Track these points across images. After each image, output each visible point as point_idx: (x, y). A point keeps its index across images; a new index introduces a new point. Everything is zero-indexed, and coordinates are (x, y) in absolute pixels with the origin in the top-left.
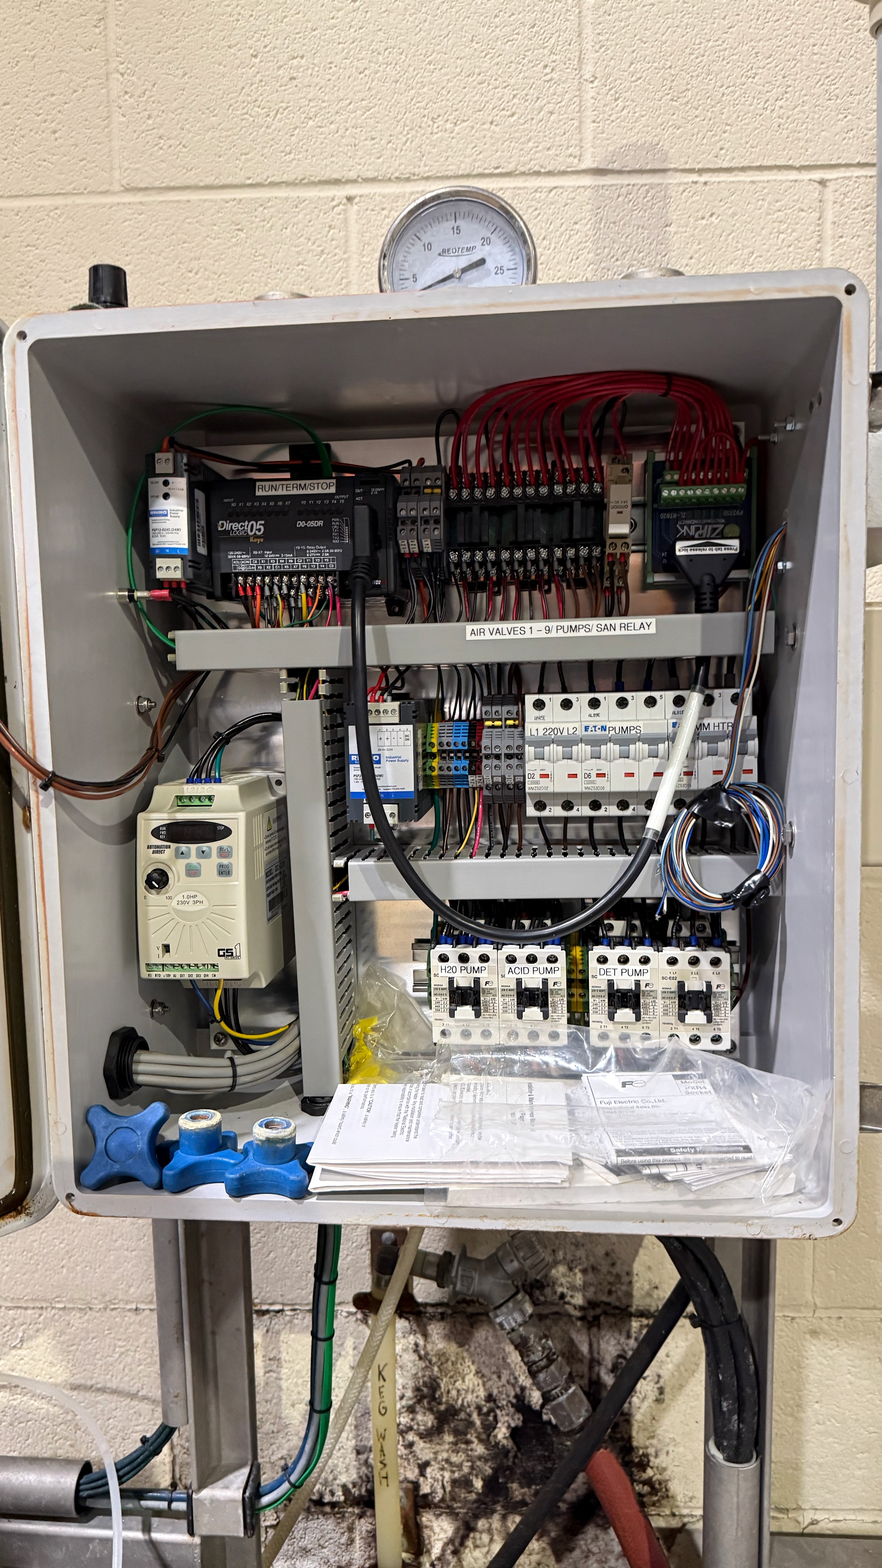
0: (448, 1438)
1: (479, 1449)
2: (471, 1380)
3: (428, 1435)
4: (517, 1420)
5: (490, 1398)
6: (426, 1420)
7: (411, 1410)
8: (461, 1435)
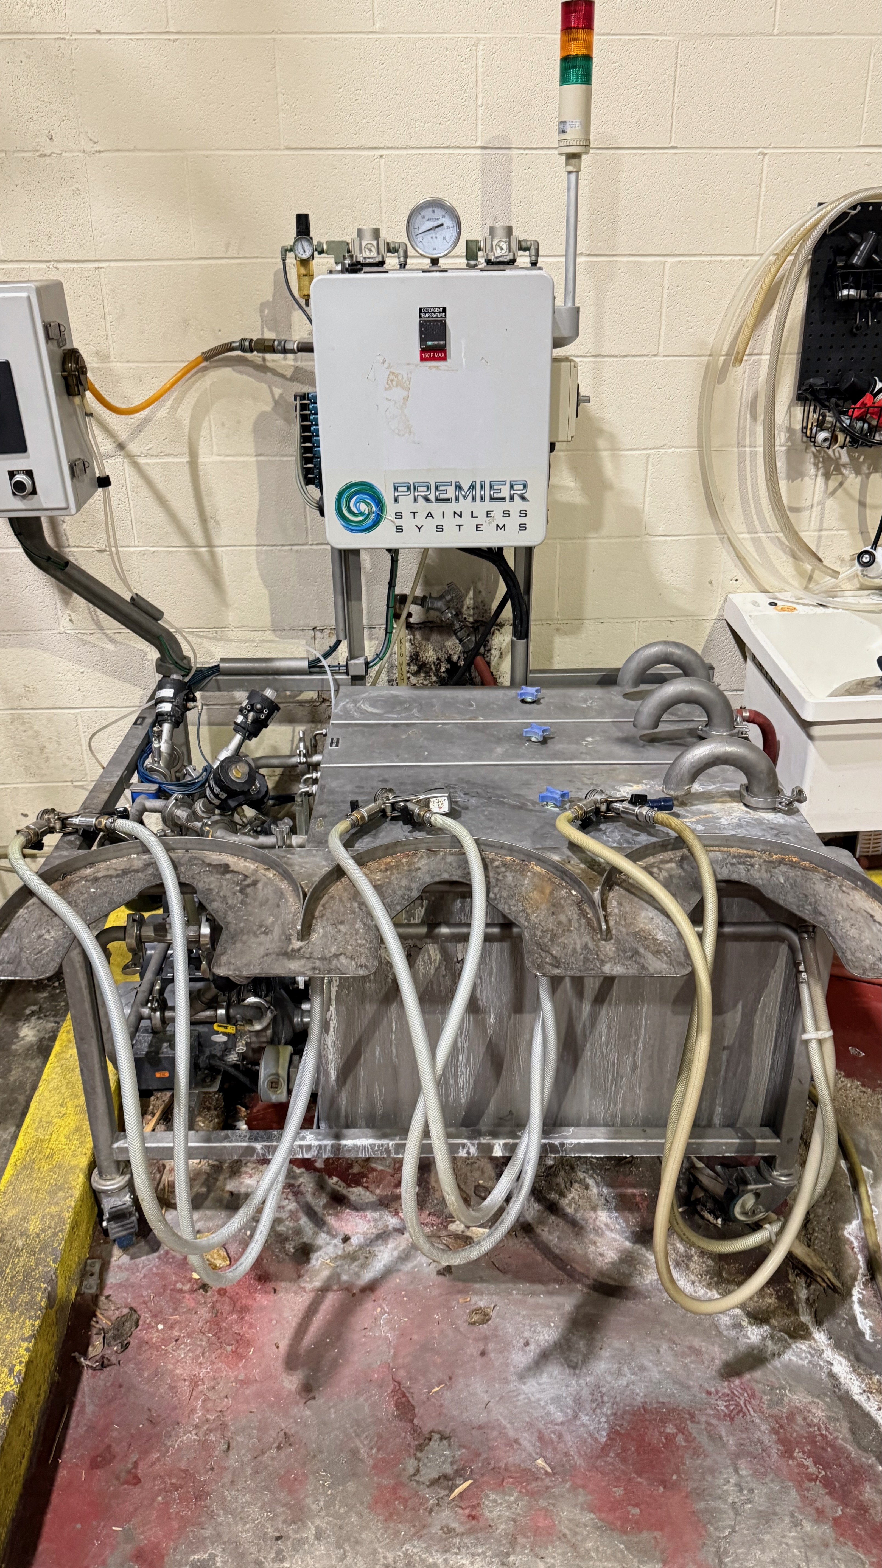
0: (423, 675)
1: (434, 679)
2: (431, 652)
3: (415, 674)
4: (448, 666)
5: (438, 659)
6: (414, 668)
7: (409, 665)
8: (427, 674)
